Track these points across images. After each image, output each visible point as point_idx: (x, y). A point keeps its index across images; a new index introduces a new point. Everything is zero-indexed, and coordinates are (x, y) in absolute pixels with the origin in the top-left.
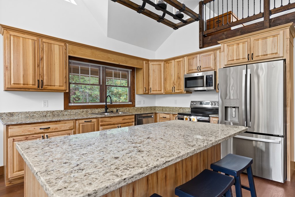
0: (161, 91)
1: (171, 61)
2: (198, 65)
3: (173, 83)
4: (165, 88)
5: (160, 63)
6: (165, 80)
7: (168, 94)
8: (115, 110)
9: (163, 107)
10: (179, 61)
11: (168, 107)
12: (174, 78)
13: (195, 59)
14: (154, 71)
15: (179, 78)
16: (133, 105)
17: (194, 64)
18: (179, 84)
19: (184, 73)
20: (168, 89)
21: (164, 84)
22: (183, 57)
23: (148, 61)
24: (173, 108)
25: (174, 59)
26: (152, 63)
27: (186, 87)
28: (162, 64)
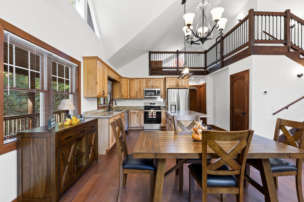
0: (128, 96)
1: (135, 80)
2: (152, 85)
3: (136, 92)
5: (127, 80)
6: (130, 90)
7: (131, 98)
10: (140, 81)
11: (128, 106)
12: (137, 89)
13: (150, 81)
14: (124, 84)
15: (140, 90)
17: (150, 83)
18: (140, 93)
19: (144, 88)
20: (133, 96)
21: (130, 92)
22: (143, 79)
24: (132, 107)
25: (137, 79)
26: (123, 79)
28: (129, 80)
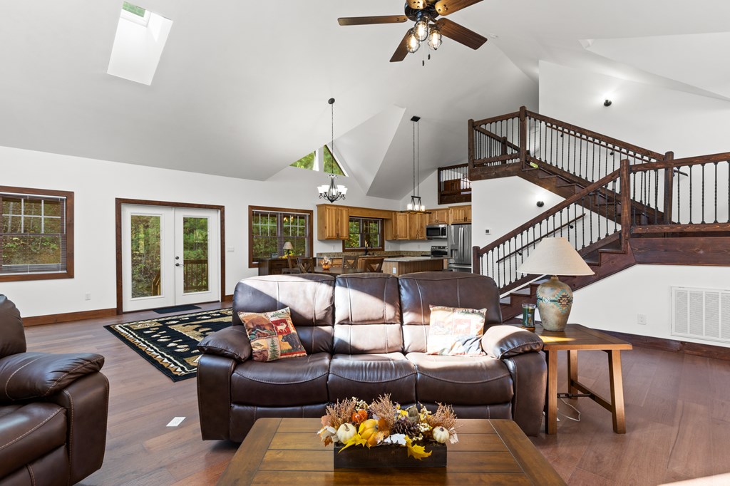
0: (407, 237)
2: (436, 219)
3: (417, 231)
4: (410, 235)
5: (406, 214)
6: (410, 228)
7: (413, 240)
8: (371, 253)
9: (407, 252)
12: (418, 227)
13: (434, 214)
14: (400, 220)
15: (422, 227)
16: (383, 249)
17: (434, 217)
18: (422, 232)
19: (426, 223)
20: (413, 236)
21: (410, 231)
23: (395, 212)
26: (399, 214)
27: (427, 235)
